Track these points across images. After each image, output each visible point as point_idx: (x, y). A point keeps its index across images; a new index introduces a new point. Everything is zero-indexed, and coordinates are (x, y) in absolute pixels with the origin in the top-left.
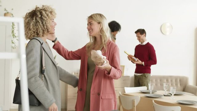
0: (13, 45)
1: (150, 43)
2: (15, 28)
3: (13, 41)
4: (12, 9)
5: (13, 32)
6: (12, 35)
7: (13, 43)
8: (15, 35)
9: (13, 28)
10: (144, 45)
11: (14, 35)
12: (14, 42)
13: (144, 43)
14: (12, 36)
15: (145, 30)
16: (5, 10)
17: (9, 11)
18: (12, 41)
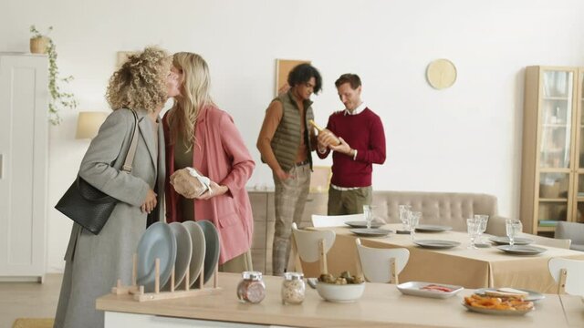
0: (53, 117)
1: (370, 108)
2: (56, 75)
3: (53, 107)
4: (51, 28)
5: (52, 83)
6: (49, 90)
7: (52, 111)
8: (58, 91)
9: (53, 75)
10: (356, 115)
11: (54, 92)
12: (55, 109)
13: (358, 111)
14: (50, 94)
15: (360, 76)
16: (34, 30)
17: (42, 33)
18: (50, 105)
